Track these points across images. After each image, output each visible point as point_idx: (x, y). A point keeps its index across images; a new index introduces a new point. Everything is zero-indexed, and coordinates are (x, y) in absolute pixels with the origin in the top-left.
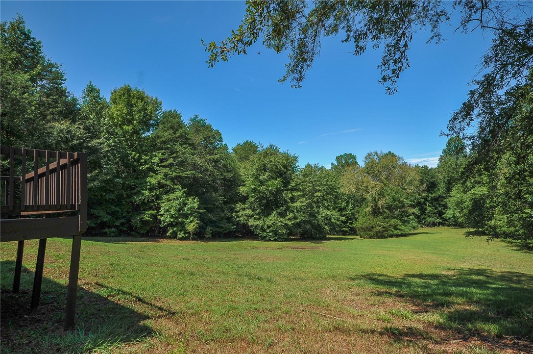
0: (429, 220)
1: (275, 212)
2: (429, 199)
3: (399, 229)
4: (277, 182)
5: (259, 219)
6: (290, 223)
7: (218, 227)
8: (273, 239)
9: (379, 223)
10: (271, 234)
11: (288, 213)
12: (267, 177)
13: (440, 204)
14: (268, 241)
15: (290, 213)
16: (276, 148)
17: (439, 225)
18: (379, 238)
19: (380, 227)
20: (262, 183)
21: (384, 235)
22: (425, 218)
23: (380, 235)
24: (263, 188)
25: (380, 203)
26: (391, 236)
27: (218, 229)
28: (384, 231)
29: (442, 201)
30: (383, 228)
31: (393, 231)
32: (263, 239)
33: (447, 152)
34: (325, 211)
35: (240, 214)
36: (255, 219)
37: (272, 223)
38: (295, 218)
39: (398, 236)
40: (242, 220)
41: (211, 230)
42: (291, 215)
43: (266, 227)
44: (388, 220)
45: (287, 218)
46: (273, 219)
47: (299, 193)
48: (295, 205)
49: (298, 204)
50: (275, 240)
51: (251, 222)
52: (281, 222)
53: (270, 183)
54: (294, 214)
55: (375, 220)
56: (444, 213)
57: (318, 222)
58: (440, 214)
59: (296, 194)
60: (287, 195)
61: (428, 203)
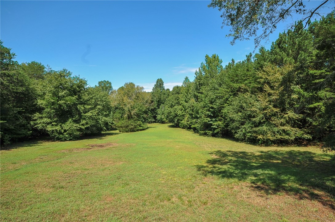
0: (150, 120)
1: (70, 120)
2: (150, 109)
3: (142, 127)
4: (74, 98)
5: (56, 125)
6: (83, 127)
7: (15, 134)
8: (68, 139)
9: (132, 123)
10: (67, 136)
11: (81, 120)
12: (65, 93)
13: (154, 112)
14: (64, 141)
15: (83, 120)
16: (69, 72)
17: (153, 123)
18: (131, 132)
19: (132, 126)
20: (60, 98)
21: (134, 130)
22: (147, 119)
23: (132, 130)
24: (61, 102)
25: (132, 112)
26: (138, 130)
27: (15, 136)
28: (134, 128)
29: (156, 111)
30: (134, 126)
31: (138, 128)
32: (59, 139)
33: (156, 86)
34: (104, 118)
35: (38, 121)
36: (53, 125)
37: (69, 128)
38: (87, 124)
39: (141, 130)
40: (40, 126)
41: (10, 138)
42: (84, 122)
43: (63, 131)
44: (136, 122)
45: (81, 124)
46: (69, 125)
47: (90, 107)
48: (87, 114)
49: (89, 114)
50: (70, 140)
51: (49, 128)
52: (77, 127)
53: (67, 98)
54: (86, 121)
55: (130, 122)
56: (157, 117)
57: (100, 125)
58: (155, 117)
59: (88, 107)
60: (81, 108)
61: (149, 112)
